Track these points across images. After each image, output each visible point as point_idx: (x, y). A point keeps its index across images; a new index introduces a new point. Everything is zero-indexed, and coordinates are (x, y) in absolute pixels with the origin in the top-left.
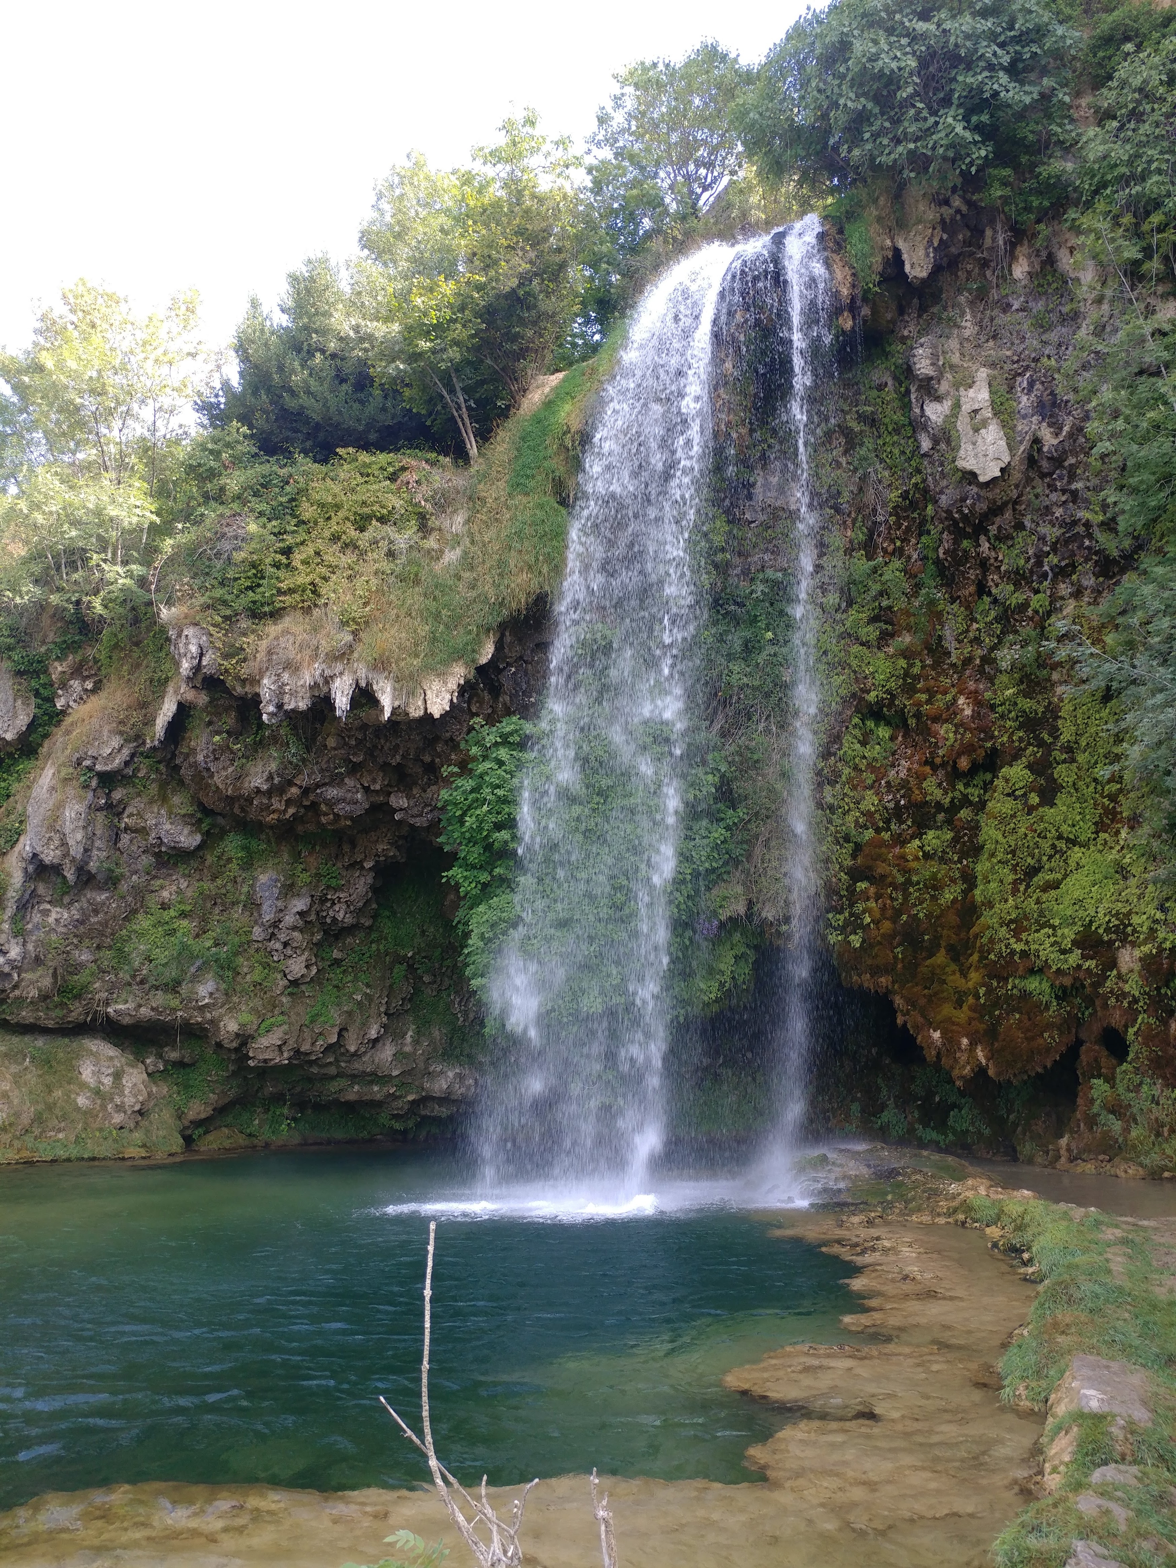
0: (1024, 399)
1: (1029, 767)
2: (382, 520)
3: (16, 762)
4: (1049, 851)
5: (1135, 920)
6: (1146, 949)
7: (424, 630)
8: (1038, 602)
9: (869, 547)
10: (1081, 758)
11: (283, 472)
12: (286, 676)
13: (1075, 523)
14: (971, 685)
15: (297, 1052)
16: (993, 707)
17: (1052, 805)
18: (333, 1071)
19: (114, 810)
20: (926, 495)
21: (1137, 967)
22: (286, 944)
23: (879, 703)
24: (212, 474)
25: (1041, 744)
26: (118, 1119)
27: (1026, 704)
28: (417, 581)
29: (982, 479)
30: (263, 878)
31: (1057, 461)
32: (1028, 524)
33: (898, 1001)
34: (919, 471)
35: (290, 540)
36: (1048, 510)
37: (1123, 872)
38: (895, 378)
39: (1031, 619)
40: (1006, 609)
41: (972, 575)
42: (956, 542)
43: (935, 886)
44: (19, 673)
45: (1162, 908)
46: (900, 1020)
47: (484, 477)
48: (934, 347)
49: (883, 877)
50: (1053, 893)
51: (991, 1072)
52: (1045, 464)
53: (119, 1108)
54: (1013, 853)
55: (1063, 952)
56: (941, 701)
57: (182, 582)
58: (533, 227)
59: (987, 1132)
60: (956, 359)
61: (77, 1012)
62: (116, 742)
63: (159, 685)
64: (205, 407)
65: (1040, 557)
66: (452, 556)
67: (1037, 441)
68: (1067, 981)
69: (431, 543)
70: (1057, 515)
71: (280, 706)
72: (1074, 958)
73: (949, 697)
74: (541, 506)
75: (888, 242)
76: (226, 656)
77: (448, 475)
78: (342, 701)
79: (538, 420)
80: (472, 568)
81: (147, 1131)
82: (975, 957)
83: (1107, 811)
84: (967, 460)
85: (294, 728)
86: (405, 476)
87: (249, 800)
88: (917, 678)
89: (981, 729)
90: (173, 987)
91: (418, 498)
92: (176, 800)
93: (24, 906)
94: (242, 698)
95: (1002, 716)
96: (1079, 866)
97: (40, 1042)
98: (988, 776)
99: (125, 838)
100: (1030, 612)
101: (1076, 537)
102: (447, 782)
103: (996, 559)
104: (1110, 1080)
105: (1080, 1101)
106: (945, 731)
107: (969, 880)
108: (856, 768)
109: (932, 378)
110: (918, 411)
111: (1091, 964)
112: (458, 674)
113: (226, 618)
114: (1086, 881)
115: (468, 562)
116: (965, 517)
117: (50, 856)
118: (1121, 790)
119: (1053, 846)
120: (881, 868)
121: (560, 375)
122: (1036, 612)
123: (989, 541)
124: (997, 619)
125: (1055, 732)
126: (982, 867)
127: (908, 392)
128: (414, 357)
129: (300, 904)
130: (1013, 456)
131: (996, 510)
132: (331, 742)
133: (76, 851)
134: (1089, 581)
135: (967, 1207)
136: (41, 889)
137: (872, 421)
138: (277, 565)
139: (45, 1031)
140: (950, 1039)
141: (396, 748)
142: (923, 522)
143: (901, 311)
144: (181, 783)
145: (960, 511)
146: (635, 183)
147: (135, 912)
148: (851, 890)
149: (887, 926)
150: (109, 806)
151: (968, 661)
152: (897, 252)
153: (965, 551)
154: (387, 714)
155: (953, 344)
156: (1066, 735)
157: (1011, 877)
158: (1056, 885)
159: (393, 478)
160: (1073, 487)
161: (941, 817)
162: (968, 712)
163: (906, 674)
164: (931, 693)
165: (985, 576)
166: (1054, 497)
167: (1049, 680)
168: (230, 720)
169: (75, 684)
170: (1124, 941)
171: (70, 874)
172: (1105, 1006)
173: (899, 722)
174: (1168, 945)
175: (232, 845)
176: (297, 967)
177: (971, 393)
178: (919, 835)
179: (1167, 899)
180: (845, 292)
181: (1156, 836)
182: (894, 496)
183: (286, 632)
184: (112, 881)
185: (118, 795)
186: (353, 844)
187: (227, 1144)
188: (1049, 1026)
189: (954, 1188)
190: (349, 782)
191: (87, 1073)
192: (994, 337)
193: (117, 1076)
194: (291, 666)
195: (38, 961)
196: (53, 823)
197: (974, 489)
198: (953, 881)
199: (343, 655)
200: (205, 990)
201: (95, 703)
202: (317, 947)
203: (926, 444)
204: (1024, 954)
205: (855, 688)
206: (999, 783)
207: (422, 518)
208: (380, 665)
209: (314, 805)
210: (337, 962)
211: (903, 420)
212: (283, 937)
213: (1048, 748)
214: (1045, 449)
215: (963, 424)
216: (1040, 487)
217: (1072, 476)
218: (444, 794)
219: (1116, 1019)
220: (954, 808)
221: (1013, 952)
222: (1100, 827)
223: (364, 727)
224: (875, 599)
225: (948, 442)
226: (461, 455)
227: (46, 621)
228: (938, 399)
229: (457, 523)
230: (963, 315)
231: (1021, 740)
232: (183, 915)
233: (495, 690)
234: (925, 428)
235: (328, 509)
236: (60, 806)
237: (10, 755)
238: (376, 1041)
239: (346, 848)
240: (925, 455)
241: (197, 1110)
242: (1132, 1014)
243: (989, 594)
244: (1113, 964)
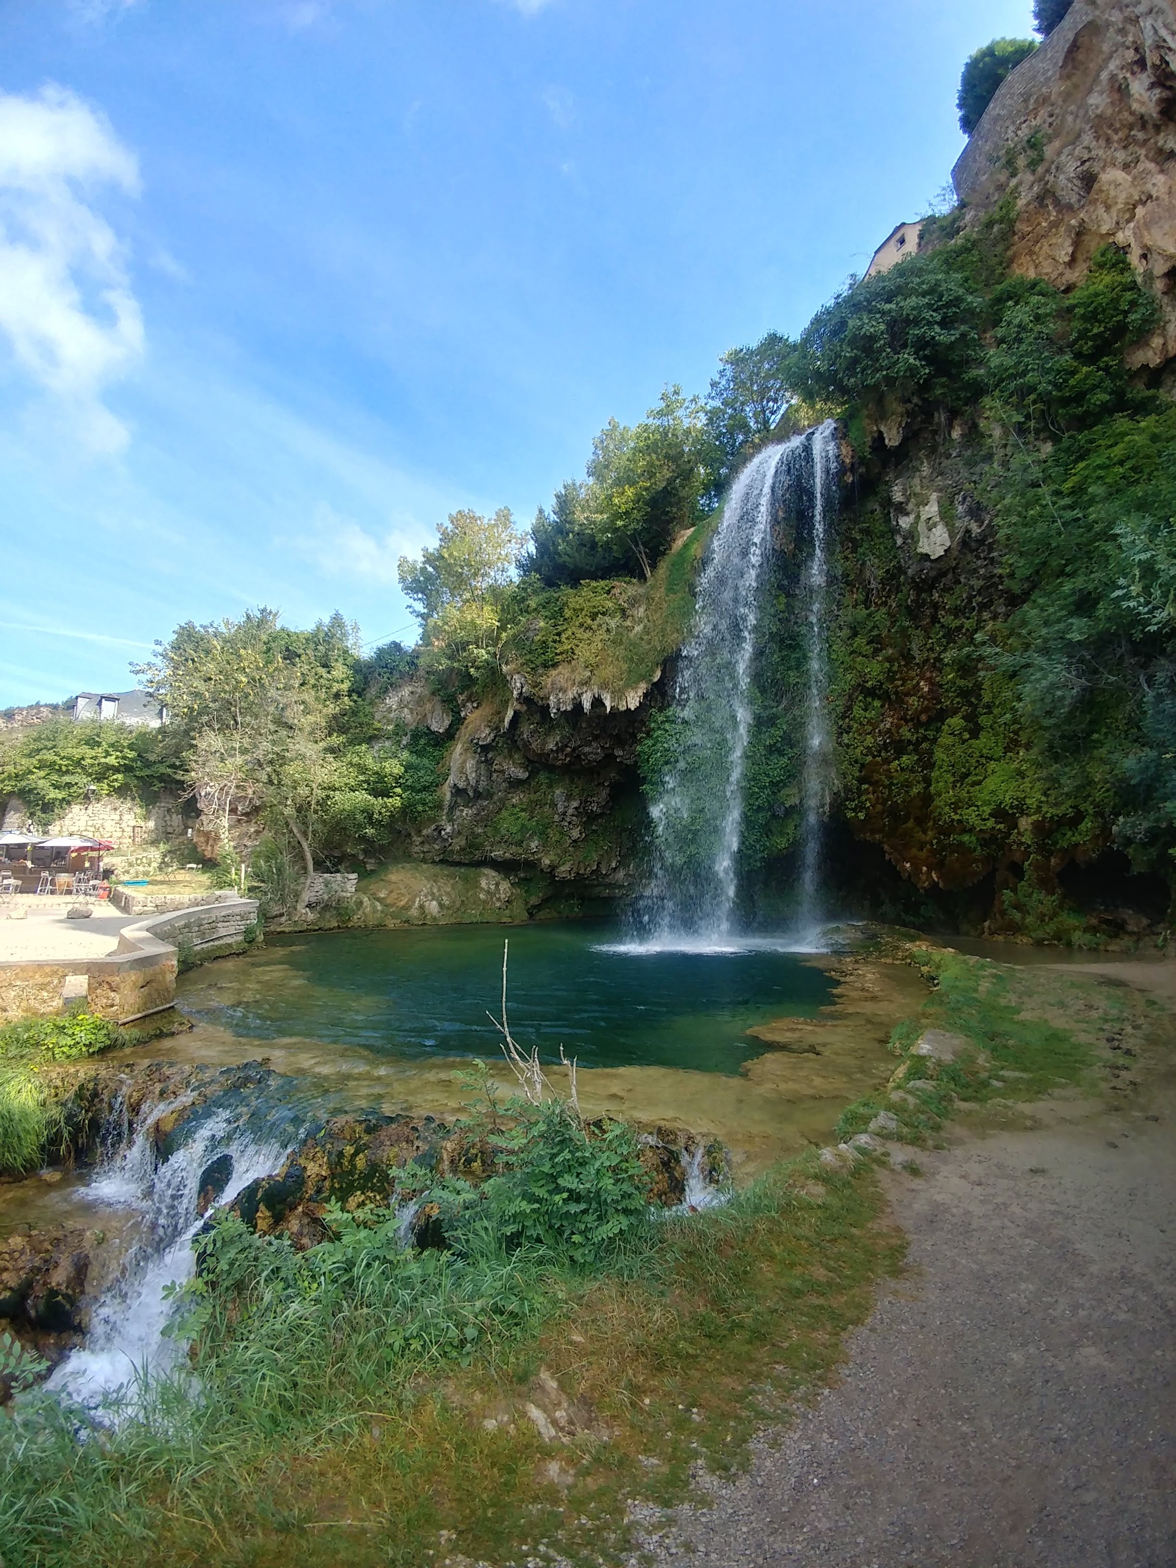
0: (960, 507)
1: (963, 718)
2: (604, 614)
3: (445, 742)
4: (975, 764)
5: (1028, 801)
6: (1035, 817)
7: (625, 667)
8: (968, 624)
9: (867, 603)
10: (996, 711)
11: (556, 595)
12: (560, 695)
13: (993, 576)
14: (928, 674)
15: (578, 874)
16: (941, 686)
17: (977, 738)
18: (596, 882)
19: (489, 763)
20: (901, 570)
21: (1030, 827)
22: (570, 823)
23: (874, 688)
24: (524, 599)
25: (971, 704)
26: (498, 904)
27: (962, 683)
28: (621, 643)
29: (932, 558)
30: (558, 792)
31: (981, 541)
32: (963, 580)
33: (886, 847)
34: (895, 557)
35: (560, 628)
36: (975, 571)
37: (1021, 774)
38: (881, 505)
39: (965, 634)
40: (950, 629)
41: (928, 612)
42: (918, 595)
43: (907, 785)
44: (444, 701)
45: (1045, 794)
46: (887, 857)
47: (653, 587)
48: (904, 485)
49: (877, 782)
50: (977, 787)
51: (941, 885)
52: (973, 545)
53: (499, 899)
54: (953, 766)
55: (984, 820)
56: (910, 684)
57: (512, 654)
58: (672, 452)
59: (942, 917)
60: (918, 489)
61: (478, 855)
62: (487, 731)
63: (505, 703)
64: (520, 566)
65: (970, 598)
66: (638, 629)
67: (968, 531)
68: (987, 836)
69: (628, 623)
70: (981, 573)
71: (558, 710)
72: (990, 823)
73: (914, 682)
74: (683, 599)
75: (875, 428)
76: (534, 687)
77: (635, 588)
78: (587, 705)
79: (680, 554)
80: (648, 634)
81: (512, 910)
82: (931, 823)
83: (1012, 740)
84: (924, 547)
85: (567, 721)
86: (613, 591)
87: (548, 755)
88: (895, 673)
89: (933, 699)
90: (519, 844)
91: (621, 601)
92: (516, 756)
93: (452, 808)
94: (542, 707)
95: (947, 691)
96: (993, 772)
97: (463, 870)
98: (939, 724)
99: (495, 775)
100: (964, 631)
101: (995, 585)
102: (640, 742)
103: (943, 602)
104: (1014, 890)
105: (996, 902)
106: (913, 701)
107: (928, 781)
108: (861, 724)
109: (903, 503)
110: (895, 523)
111: (1002, 826)
112: (643, 687)
113: (532, 669)
114: (998, 780)
115: (647, 631)
116: (922, 580)
117: (461, 785)
118: (1020, 729)
119: (978, 761)
120: (876, 777)
121: (692, 529)
122: (968, 630)
123: (938, 592)
124: (943, 636)
125: (979, 697)
126: (934, 774)
127: (889, 513)
128: (617, 530)
129: (575, 804)
130: (952, 542)
131: (943, 574)
132: (584, 725)
133: (473, 782)
134: (1002, 610)
135: (912, 956)
136: (459, 800)
137: (867, 532)
138: (554, 641)
139: (465, 865)
140: (916, 867)
141: (615, 726)
142: (899, 585)
143: (885, 466)
144: (518, 748)
145: (920, 577)
146: (731, 417)
147: (501, 809)
148: (859, 789)
149: (879, 807)
150: (486, 761)
151: (927, 661)
152: (881, 433)
153: (923, 599)
154: (608, 710)
155: (916, 481)
156: (987, 699)
157: (952, 779)
158: (979, 783)
159: (608, 592)
160: (991, 555)
161: (911, 747)
162: (926, 689)
163: (889, 671)
164: (904, 680)
165: (936, 612)
166: (979, 562)
167: (976, 667)
168: (537, 717)
169: (469, 704)
170: (1022, 813)
171: (471, 794)
172: (1011, 850)
173: (885, 697)
174: (1049, 815)
175: (542, 777)
176: (575, 834)
177: (927, 508)
178: (898, 759)
179: (1049, 789)
180: (848, 461)
181: (1042, 753)
182: (881, 573)
183: (560, 673)
184: (489, 795)
185: (490, 756)
186: (599, 774)
187: (549, 916)
188: (975, 861)
189: (908, 945)
190: (594, 744)
191: (483, 883)
192: (941, 474)
193: (497, 885)
194: (563, 690)
195: (459, 833)
196: (462, 770)
197: (928, 564)
198: (919, 782)
199: (586, 683)
200: (534, 845)
201: (478, 713)
202: (585, 825)
203: (899, 541)
204: (960, 821)
205: (860, 680)
206: (945, 727)
207: (623, 611)
208: (604, 686)
209: (579, 756)
210: (594, 831)
211: (885, 529)
212: (568, 819)
213: (975, 707)
214: (973, 535)
215: (922, 528)
216: (969, 557)
217: (991, 549)
218: (639, 748)
219: (1017, 857)
220: (918, 743)
221: (953, 820)
222: (1007, 749)
223: (599, 717)
224: (871, 631)
225: (913, 538)
226: (642, 577)
227: (454, 676)
228: (907, 514)
229: (641, 612)
230: (922, 463)
231: (958, 703)
232: (522, 810)
233: (664, 694)
234: (899, 532)
235: (577, 611)
236: (465, 762)
237: (443, 739)
238: (615, 869)
239: (595, 776)
240: (899, 548)
241: (534, 900)
242: (1027, 854)
243: (939, 622)
244: (1016, 826)
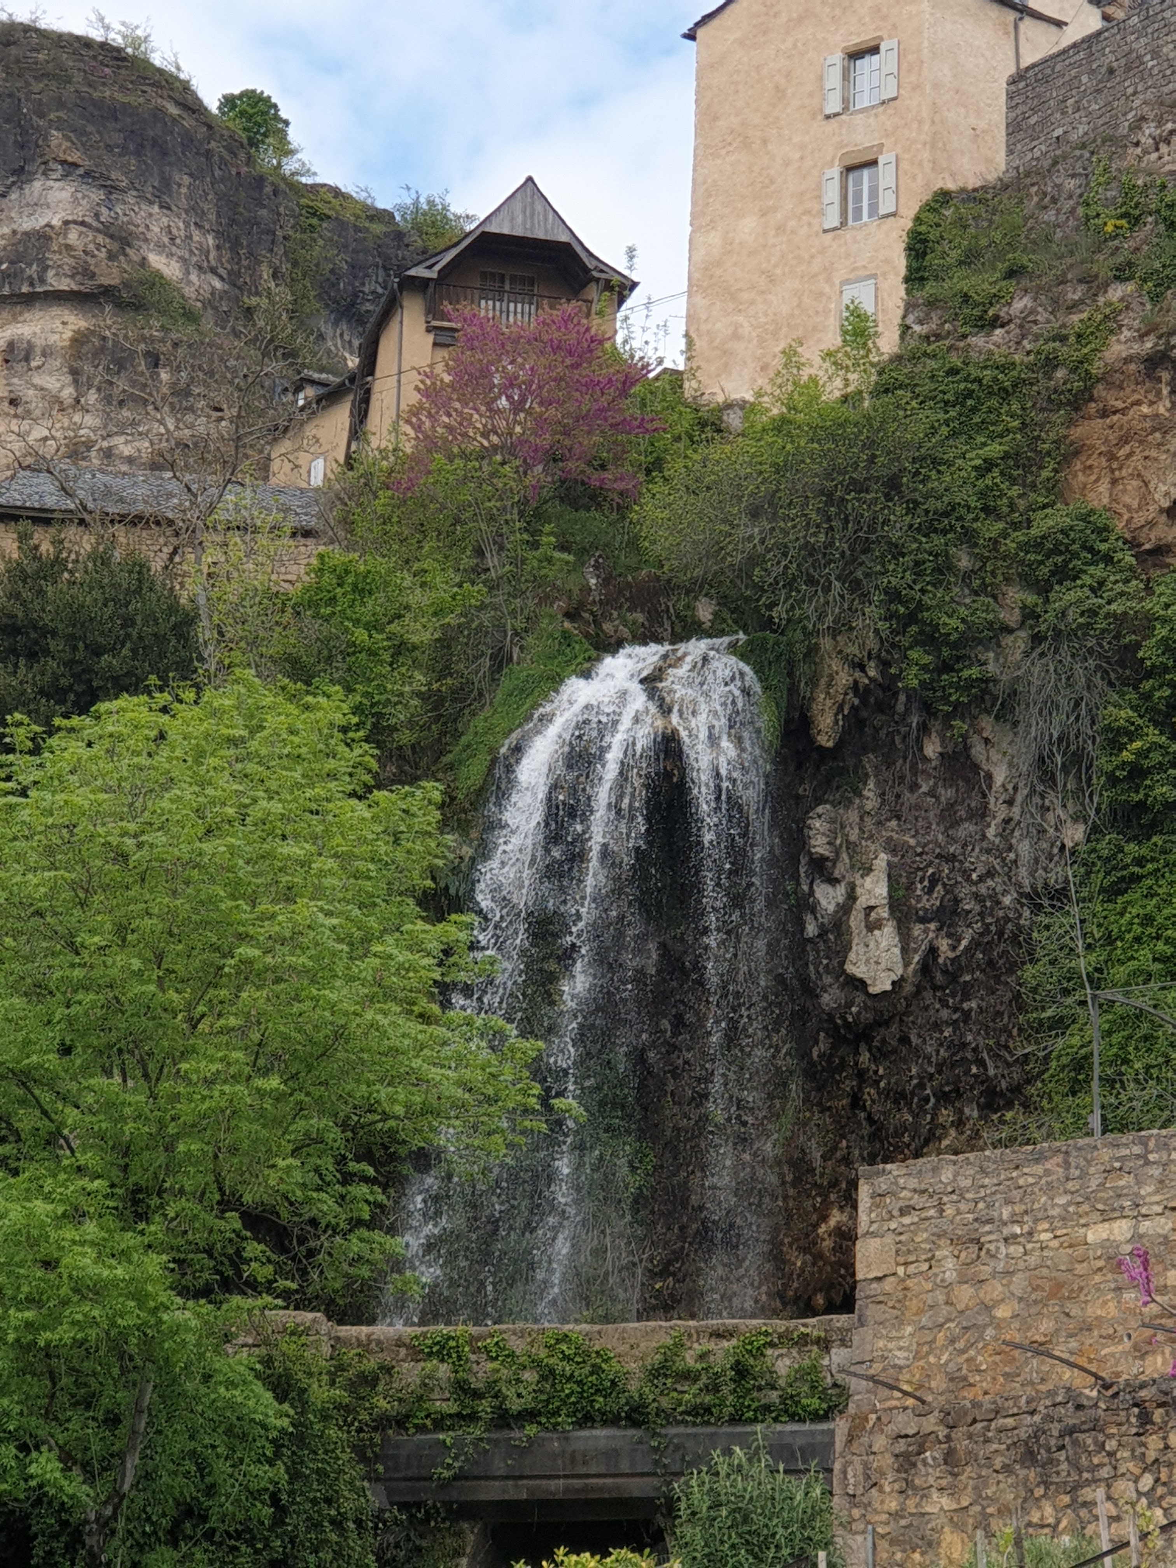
0: (925, 898)
8: (916, 1127)
13: (964, 1046)
29: (870, 989)
31: (952, 976)
32: (914, 1039)
36: (937, 1027)
41: (849, 1085)
42: (834, 1048)
48: (831, 821)
52: (939, 976)
60: (854, 837)
65: (923, 1078)
67: (933, 951)
70: (946, 1034)
84: (857, 963)
89: (837, 1262)
100: (906, 1137)
101: (964, 1062)
103: (876, 1072)
106: (802, 1261)
109: (827, 859)
110: (805, 888)
116: (847, 1024)
122: (913, 1138)
123: (870, 1051)
124: (870, 1139)
130: (906, 965)
131: (882, 1022)
134: (972, 1112)
145: (843, 1018)
151: (832, 1183)
153: (842, 1058)
155: (853, 816)
160: (966, 1006)
162: (829, 1243)
164: (789, 1215)
165: (861, 1089)
166: (944, 1013)
177: (868, 882)
192: (897, 818)
197: (862, 999)
203: (811, 929)
214: (941, 960)
215: (856, 920)
216: (930, 999)
217: (966, 994)
225: (839, 935)
228: (831, 882)
230: (867, 783)
234: (813, 909)
240: (810, 940)
243: (864, 1109)
